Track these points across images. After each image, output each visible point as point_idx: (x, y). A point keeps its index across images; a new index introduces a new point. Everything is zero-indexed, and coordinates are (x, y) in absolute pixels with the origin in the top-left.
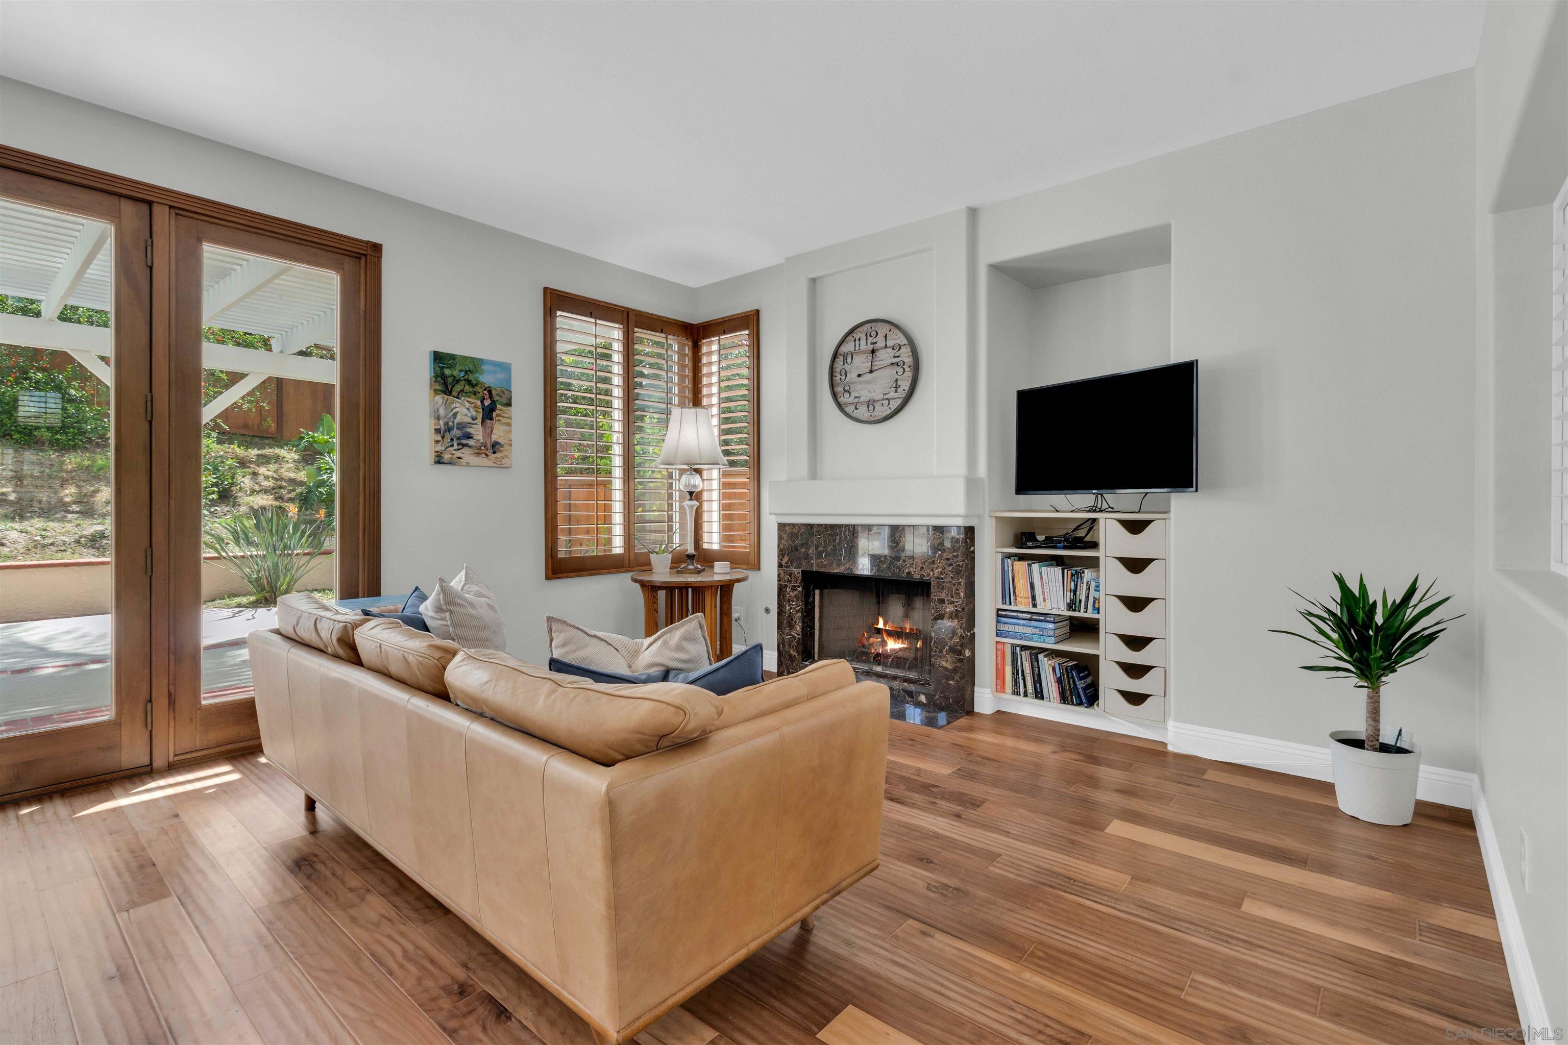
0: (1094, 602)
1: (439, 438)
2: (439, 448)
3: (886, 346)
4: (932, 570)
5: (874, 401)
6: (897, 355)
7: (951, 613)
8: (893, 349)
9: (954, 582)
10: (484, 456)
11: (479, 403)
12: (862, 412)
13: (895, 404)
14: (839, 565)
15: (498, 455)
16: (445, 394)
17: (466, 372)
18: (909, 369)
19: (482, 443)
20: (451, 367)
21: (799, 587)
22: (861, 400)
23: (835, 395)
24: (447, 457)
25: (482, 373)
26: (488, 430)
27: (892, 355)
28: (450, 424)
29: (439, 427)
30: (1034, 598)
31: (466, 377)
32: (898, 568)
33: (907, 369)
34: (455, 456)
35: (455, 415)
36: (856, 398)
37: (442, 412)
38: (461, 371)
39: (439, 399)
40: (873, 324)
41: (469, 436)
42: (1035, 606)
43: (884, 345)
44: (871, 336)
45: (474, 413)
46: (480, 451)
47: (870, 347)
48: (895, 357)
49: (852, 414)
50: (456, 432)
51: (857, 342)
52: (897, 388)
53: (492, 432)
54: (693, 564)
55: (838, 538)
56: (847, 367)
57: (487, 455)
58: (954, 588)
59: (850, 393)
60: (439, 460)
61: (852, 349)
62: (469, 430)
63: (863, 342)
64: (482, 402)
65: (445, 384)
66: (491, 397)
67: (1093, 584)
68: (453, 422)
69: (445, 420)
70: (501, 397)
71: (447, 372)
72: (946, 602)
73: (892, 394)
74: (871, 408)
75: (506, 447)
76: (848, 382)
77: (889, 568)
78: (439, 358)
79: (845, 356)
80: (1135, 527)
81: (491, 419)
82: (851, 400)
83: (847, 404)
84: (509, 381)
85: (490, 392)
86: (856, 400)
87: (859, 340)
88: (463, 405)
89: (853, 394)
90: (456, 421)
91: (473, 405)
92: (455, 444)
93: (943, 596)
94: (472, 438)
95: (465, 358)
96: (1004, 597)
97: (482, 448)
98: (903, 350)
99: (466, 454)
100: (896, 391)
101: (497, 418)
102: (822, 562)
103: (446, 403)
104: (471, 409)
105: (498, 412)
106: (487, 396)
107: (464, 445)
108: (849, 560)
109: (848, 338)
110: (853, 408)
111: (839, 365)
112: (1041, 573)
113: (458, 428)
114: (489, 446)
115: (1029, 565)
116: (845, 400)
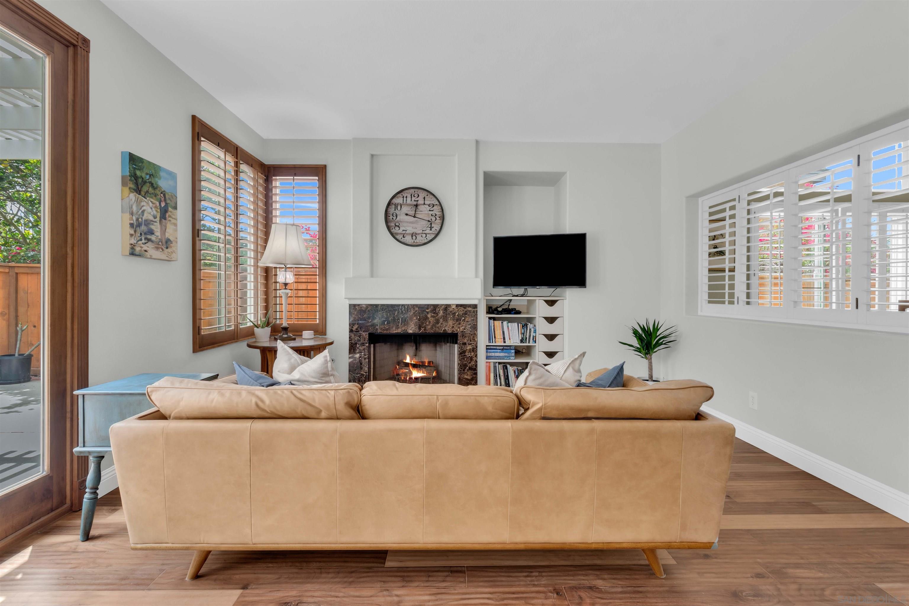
0: (533, 338)
1: (132, 232)
2: (133, 241)
3: (424, 204)
4: (459, 328)
5: (416, 234)
6: (431, 209)
7: (470, 349)
8: (429, 206)
9: (471, 333)
10: (161, 250)
11: (158, 204)
12: (408, 239)
13: (430, 237)
14: (397, 327)
15: (169, 250)
16: (137, 193)
17: (150, 175)
18: (439, 219)
19: (160, 239)
20: (140, 169)
21: (366, 343)
22: (407, 232)
23: (388, 228)
24: (138, 249)
25: (160, 179)
26: (164, 228)
27: (428, 209)
28: (140, 220)
29: (132, 222)
30: (504, 338)
31: (150, 180)
32: (438, 328)
33: (438, 218)
34: (143, 249)
35: (143, 212)
36: (403, 230)
37: (135, 209)
38: (147, 174)
39: (133, 196)
40: (416, 190)
41: (152, 232)
42: (505, 342)
43: (423, 203)
44: (414, 196)
46: (159, 245)
47: (415, 203)
48: (430, 211)
49: (401, 240)
50: (143, 228)
51: (405, 199)
52: (431, 228)
53: (166, 229)
54: (287, 334)
55: (396, 312)
56: (397, 211)
57: (163, 250)
58: (472, 337)
59: (399, 227)
60: (132, 252)
61: (401, 202)
62: (152, 227)
63: (409, 199)
64: (160, 204)
65: (137, 184)
66: (165, 200)
67: (532, 330)
68: (142, 219)
69: (137, 216)
70: (171, 201)
71: (138, 173)
72: (467, 344)
73: (428, 231)
74: (414, 237)
75: (174, 244)
76: (397, 221)
77: (432, 328)
78: (133, 159)
79: (396, 206)
80: (551, 303)
81: (165, 219)
82: (400, 231)
83: (397, 234)
84: (175, 187)
85: (164, 195)
86: (404, 232)
87: (406, 197)
88: (148, 203)
89: (402, 229)
90: (144, 218)
91: (154, 205)
92: (143, 238)
93: (465, 341)
94: (153, 234)
95: (149, 162)
96: (489, 339)
97: (160, 243)
98: (435, 207)
99: (150, 248)
100: (431, 230)
101: (169, 219)
102: (385, 327)
103: (138, 202)
104: (153, 209)
105: (169, 213)
106: (163, 199)
107: (149, 240)
108: (404, 325)
109: (399, 195)
110: (402, 236)
111: (392, 210)
112: (508, 327)
113: (145, 225)
114: (164, 241)
115: (502, 323)
116: (396, 231)
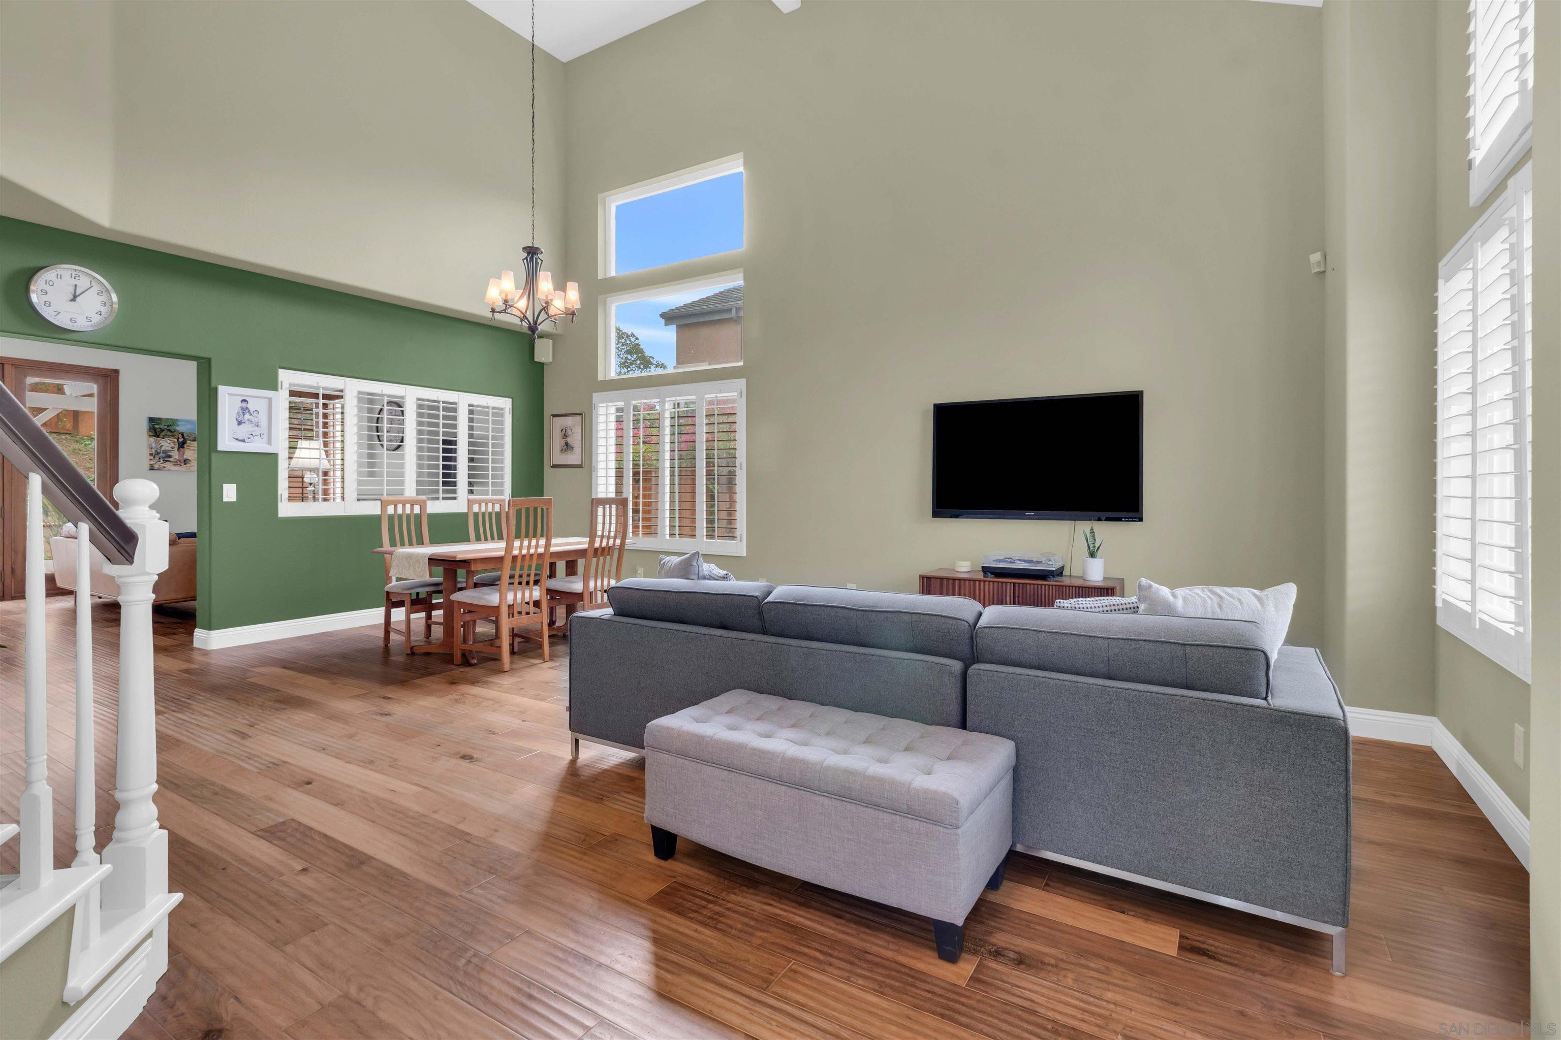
1: (152, 458)
2: (152, 462)
10: (179, 466)
11: (176, 440)
16: (156, 437)
17: (168, 426)
19: (178, 460)
20: (159, 424)
24: (156, 466)
25: (178, 425)
26: (181, 453)
28: (159, 451)
29: (152, 453)
34: (161, 466)
35: (162, 446)
37: (154, 445)
38: (165, 426)
39: (152, 439)
41: (170, 457)
45: (173, 445)
46: (176, 463)
50: (162, 455)
57: (181, 466)
60: (152, 468)
62: (169, 453)
64: (178, 440)
65: (156, 432)
66: (183, 437)
69: (156, 449)
71: (157, 426)
78: (151, 420)
81: (184, 448)
84: (195, 428)
85: (183, 435)
88: (167, 442)
90: (162, 450)
91: (172, 442)
92: (162, 461)
95: (167, 419)
97: (178, 462)
99: (168, 465)
101: (187, 447)
103: (156, 441)
104: (171, 444)
105: (187, 444)
106: (181, 437)
107: (167, 461)
113: (163, 453)
114: (182, 460)
